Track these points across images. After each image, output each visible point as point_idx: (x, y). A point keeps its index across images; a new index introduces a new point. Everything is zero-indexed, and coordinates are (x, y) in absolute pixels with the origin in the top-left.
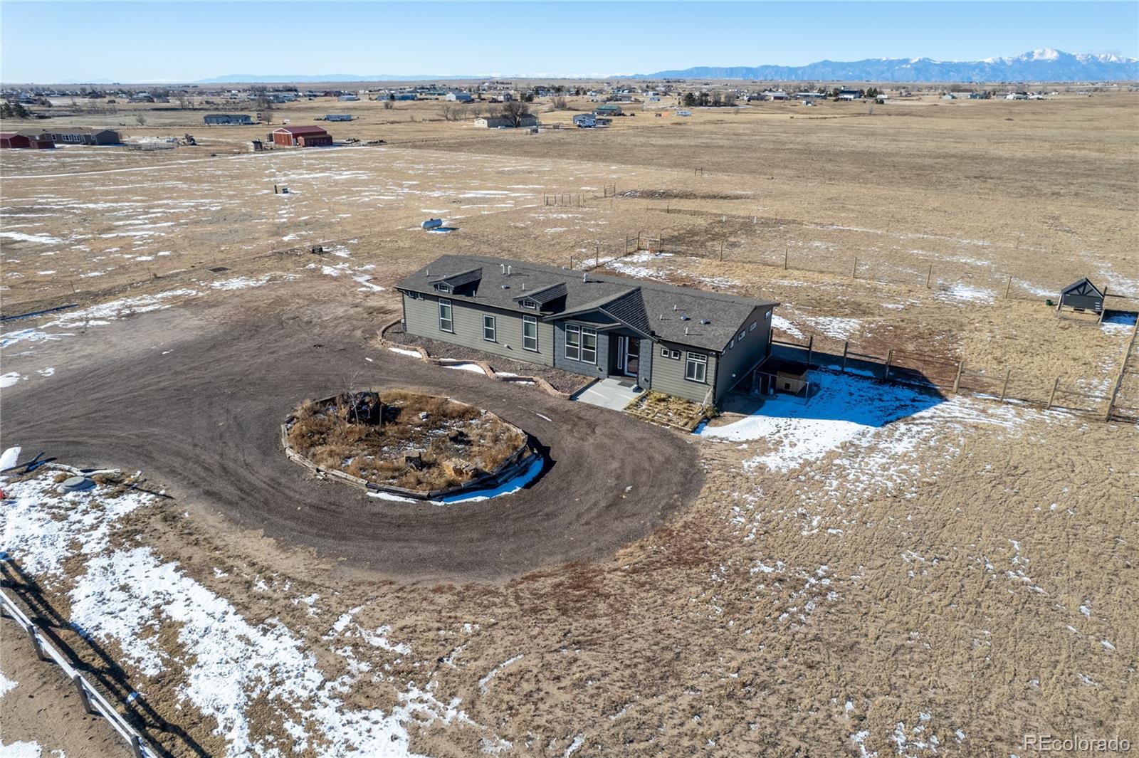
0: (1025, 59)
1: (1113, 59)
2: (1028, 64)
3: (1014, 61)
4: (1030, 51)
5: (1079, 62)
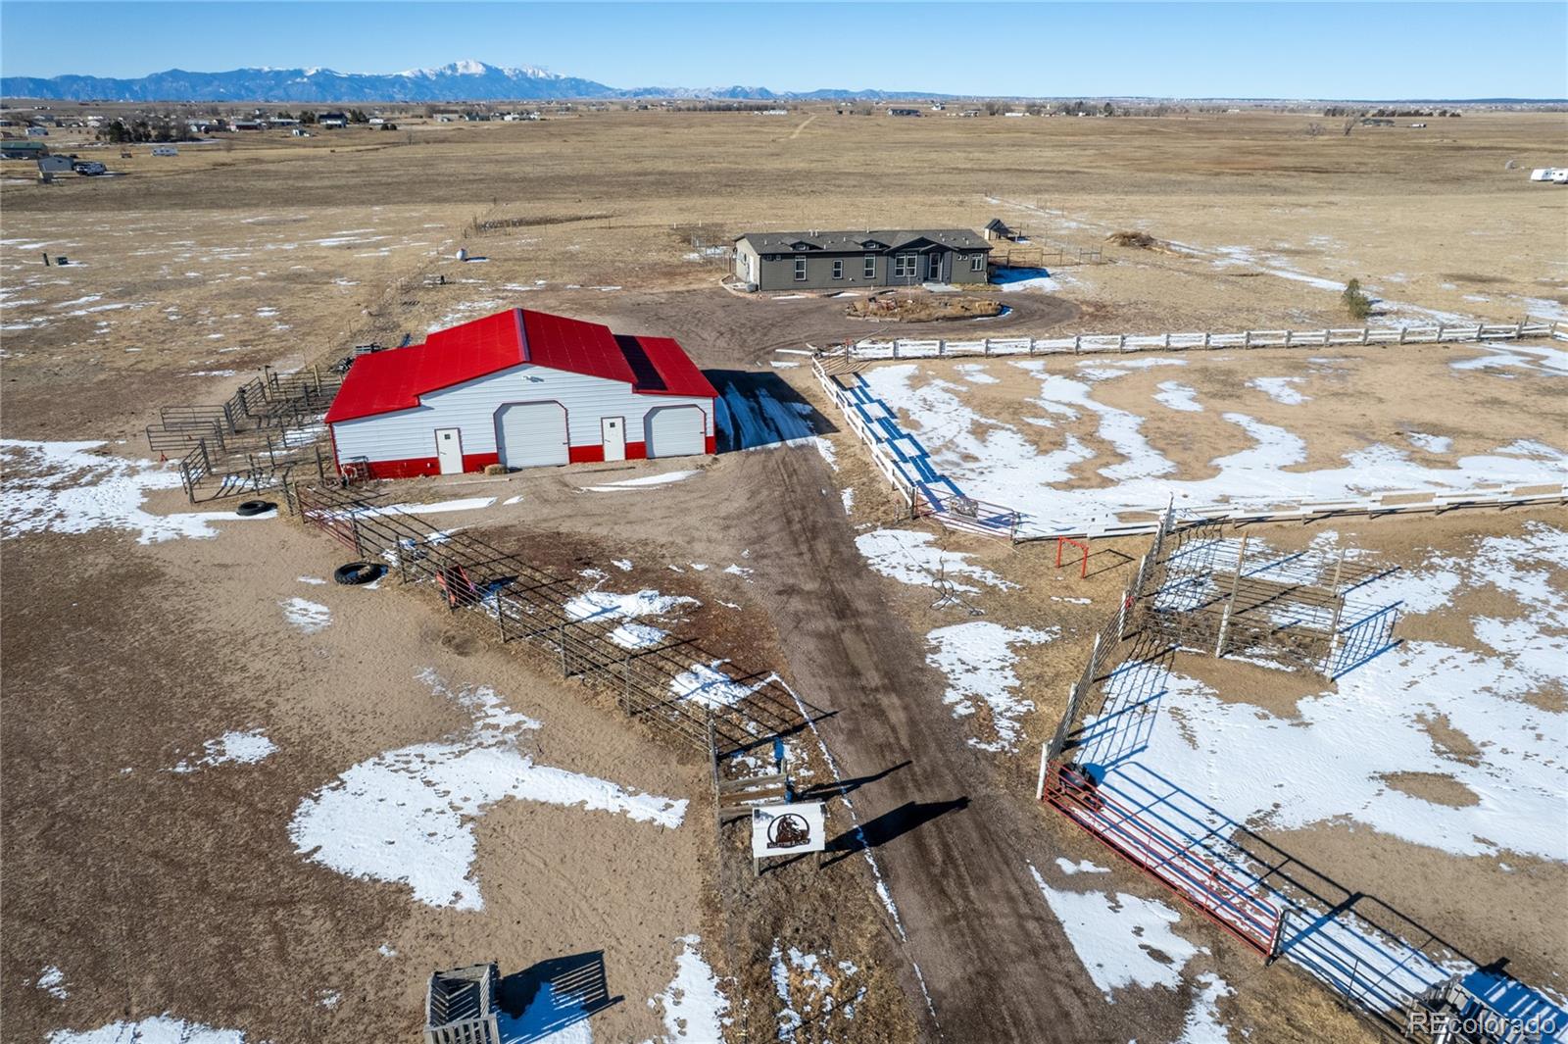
0: (449, 72)
2: (454, 79)
5: (508, 78)
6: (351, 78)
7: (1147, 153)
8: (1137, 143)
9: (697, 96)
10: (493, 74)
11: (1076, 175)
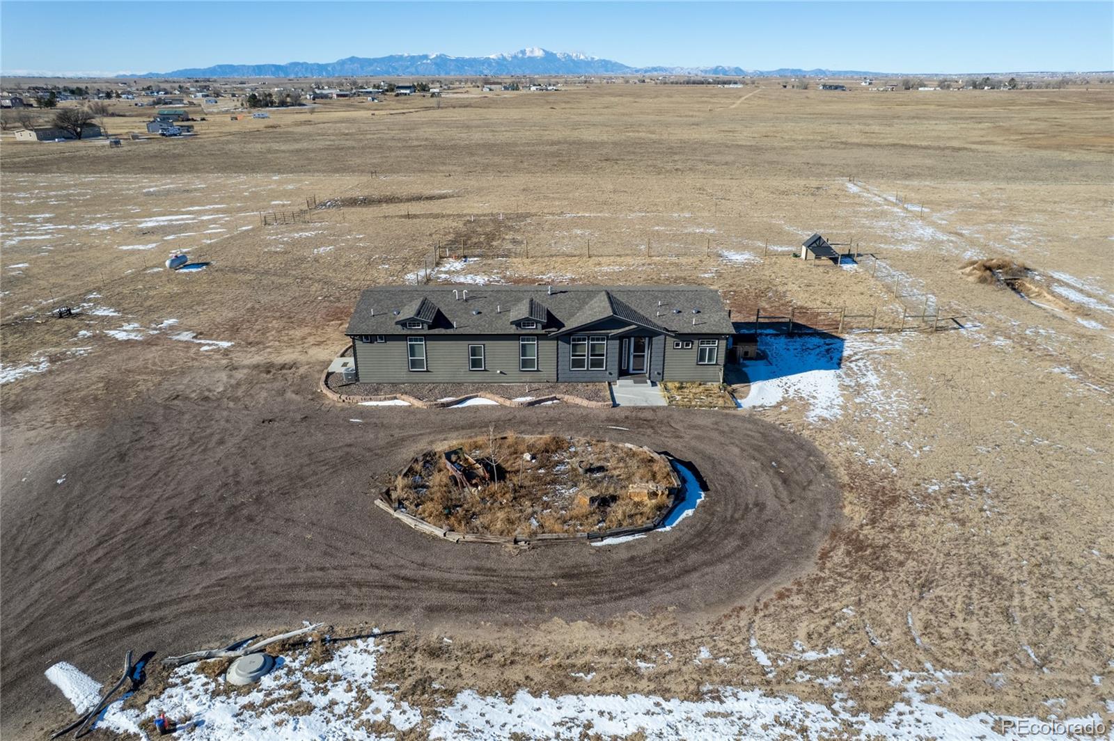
0: (520, 55)
1: (582, 57)
2: (522, 60)
3: (512, 57)
4: (522, 49)
5: (559, 59)
6: (457, 60)
7: (1042, 125)
8: (1033, 115)
9: (689, 73)
10: (549, 57)
11: (961, 153)
